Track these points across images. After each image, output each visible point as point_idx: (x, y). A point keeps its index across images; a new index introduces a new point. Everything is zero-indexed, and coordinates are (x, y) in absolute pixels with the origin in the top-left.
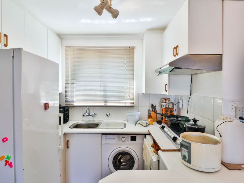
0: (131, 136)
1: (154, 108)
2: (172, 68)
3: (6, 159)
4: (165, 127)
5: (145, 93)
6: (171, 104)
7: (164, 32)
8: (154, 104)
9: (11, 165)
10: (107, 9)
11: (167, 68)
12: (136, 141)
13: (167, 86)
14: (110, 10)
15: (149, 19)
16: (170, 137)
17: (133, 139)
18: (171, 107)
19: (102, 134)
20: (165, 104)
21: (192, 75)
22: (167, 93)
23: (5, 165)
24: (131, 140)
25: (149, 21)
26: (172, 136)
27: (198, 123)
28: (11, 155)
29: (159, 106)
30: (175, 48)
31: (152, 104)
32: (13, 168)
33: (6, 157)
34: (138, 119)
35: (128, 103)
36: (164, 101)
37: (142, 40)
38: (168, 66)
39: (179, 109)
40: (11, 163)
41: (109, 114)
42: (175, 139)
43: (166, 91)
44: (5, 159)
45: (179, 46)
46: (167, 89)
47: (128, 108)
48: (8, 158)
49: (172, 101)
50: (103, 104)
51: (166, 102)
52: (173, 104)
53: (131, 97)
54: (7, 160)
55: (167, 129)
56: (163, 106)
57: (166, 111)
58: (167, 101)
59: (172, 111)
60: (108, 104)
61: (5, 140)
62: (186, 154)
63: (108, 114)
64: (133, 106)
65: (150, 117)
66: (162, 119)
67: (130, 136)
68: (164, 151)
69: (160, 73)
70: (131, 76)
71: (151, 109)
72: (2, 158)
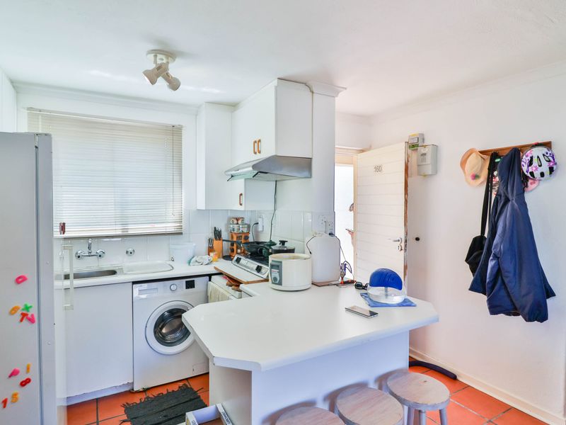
0: (186, 282)
1: (218, 234)
2: (256, 172)
3: (23, 310)
4: (240, 259)
5: (204, 209)
6: (246, 226)
7: (235, 110)
8: (219, 228)
9: (32, 320)
10: (164, 77)
11: (248, 172)
12: (194, 287)
13: (243, 197)
14: (168, 78)
15: (216, 91)
16: (252, 269)
17: (190, 285)
18: (245, 231)
19: (134, 283)
20: (236, 227)
21: (276, 181)
22: (242, 208)
23: (21, 320)
24: (187, 287)
25: (216, 93)
26: (255, 267)
27: (286, 244)
28: (32, 303)
29: (227, 230)
30: (255, 142)
31: (215, 228)
32: (36, 324)
33: (22, 307)
34: (192, 256)
35: (170, 227)
36: (235, 222)
37: (196, 115)
38: (251, 169)
39: (257, 233)
40: (32, 315)
41: (134, 251)
42: (259, 269)
43: (241, 205)
44: (19, 312)
45: (262, 141)
46: (243, 202)
47: (170, 236)
48: (27, 308)
49: (246, 221)
50: (119, 233)
51: (237, 224)
52: (249, 227)
53: (176, 218)
54: (24, 312)
55: (244, 261)
56: (234, 230)
57: (239, 238)
58: (240, 222)
59: (247, 238)
60: (131, 232)
61: (20, 280)
62: (277, 276)
63: (130, 250)
64: (181, 233)
65: (211, 249)
66: (233, 251)
67: (184, 281)
68: (248, 283)
69: (232, 176)
70: (176, 178)
71: (212, 236)
72: (14, 310)
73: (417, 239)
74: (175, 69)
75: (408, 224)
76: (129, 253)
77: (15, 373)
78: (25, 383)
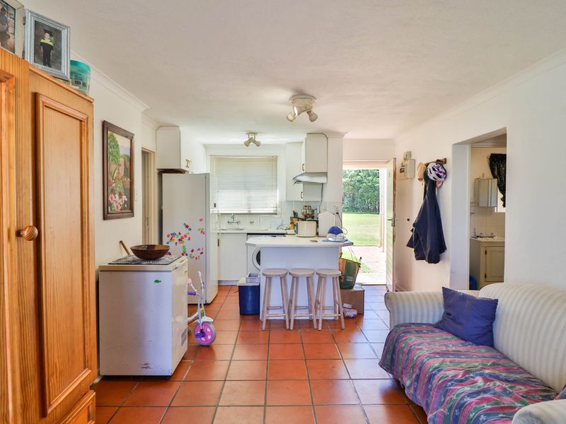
1: (295, 214)
6: (310, 210)
8: (296, 211)
13: (303, 194)
14: (254, 142)
18: (310, 213)
19: (248, 234)
20: (305, 211)
23: (201, 233)
28: (204, 228)
31: (294, 211)
32: (205, 236)
35: (271, 211)
36: (305, 208)
40: (204, 232)
43: (302, 198)
46: (303, 196)
47: (271, 215)
50: (247, 212)
52: (313, 211)
53: (274, 205)
54: (202, 230)
58: (307, 208)
60: (252, 212)
61: (201, 220)
63: (252, 221)
64: (277, 214)
65: (292, 223)
70: (274, 184)
71: (293, 216)
72: (199, 229)
73: (408, 220)
74: (258, 139)
75: (396, 209)
76: (252, 223)
77: (199, 249)
78: (202, 253)
